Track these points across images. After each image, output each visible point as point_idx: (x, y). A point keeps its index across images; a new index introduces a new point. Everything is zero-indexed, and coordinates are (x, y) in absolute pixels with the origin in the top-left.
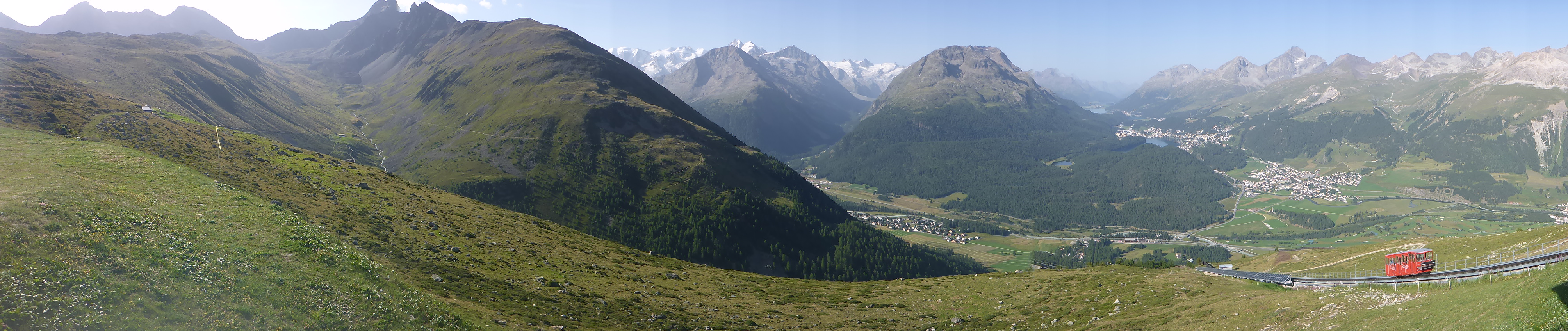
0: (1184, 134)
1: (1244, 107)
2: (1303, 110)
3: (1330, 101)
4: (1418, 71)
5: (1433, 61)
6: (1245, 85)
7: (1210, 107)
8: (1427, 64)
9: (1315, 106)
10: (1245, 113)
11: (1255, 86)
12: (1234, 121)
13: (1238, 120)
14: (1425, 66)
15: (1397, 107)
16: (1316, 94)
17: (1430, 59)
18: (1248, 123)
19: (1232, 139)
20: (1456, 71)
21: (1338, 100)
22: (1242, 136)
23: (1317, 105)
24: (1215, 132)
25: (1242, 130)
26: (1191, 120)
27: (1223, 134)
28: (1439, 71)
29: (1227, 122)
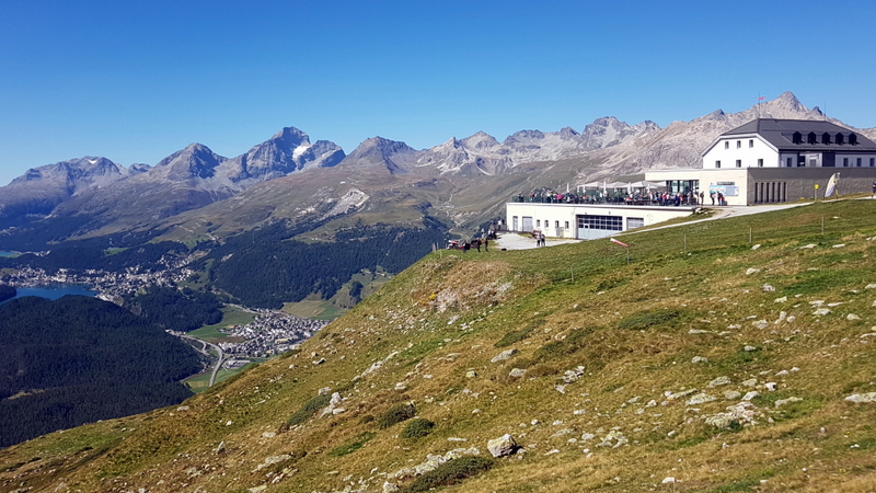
0: (102, 275)
1: (210, 224)
2: (309, 224)
3: (353, 210)
4: (492, 160)
5: (515, 144)
6: (209, 190)
7: (149, 227)
8: (506, 148)
9: (329, 218)
10: (213, 235)
11: (225, 191)
12: (196, 248)
13: (201, 246)
14: (505, 152)
15: (460, 215)
16: (330, 201)
17: (511, 140)
18: (217, 250)
19: (194, 278)
20: (554, 158)
21: (366, 208)
22: (212, 272)
23: (333, 217)
24: (162, 267)
25: (210, 262)
26: (113, 250)
27: (178, 272)
28: (528, 157)
29: (182, 249)
